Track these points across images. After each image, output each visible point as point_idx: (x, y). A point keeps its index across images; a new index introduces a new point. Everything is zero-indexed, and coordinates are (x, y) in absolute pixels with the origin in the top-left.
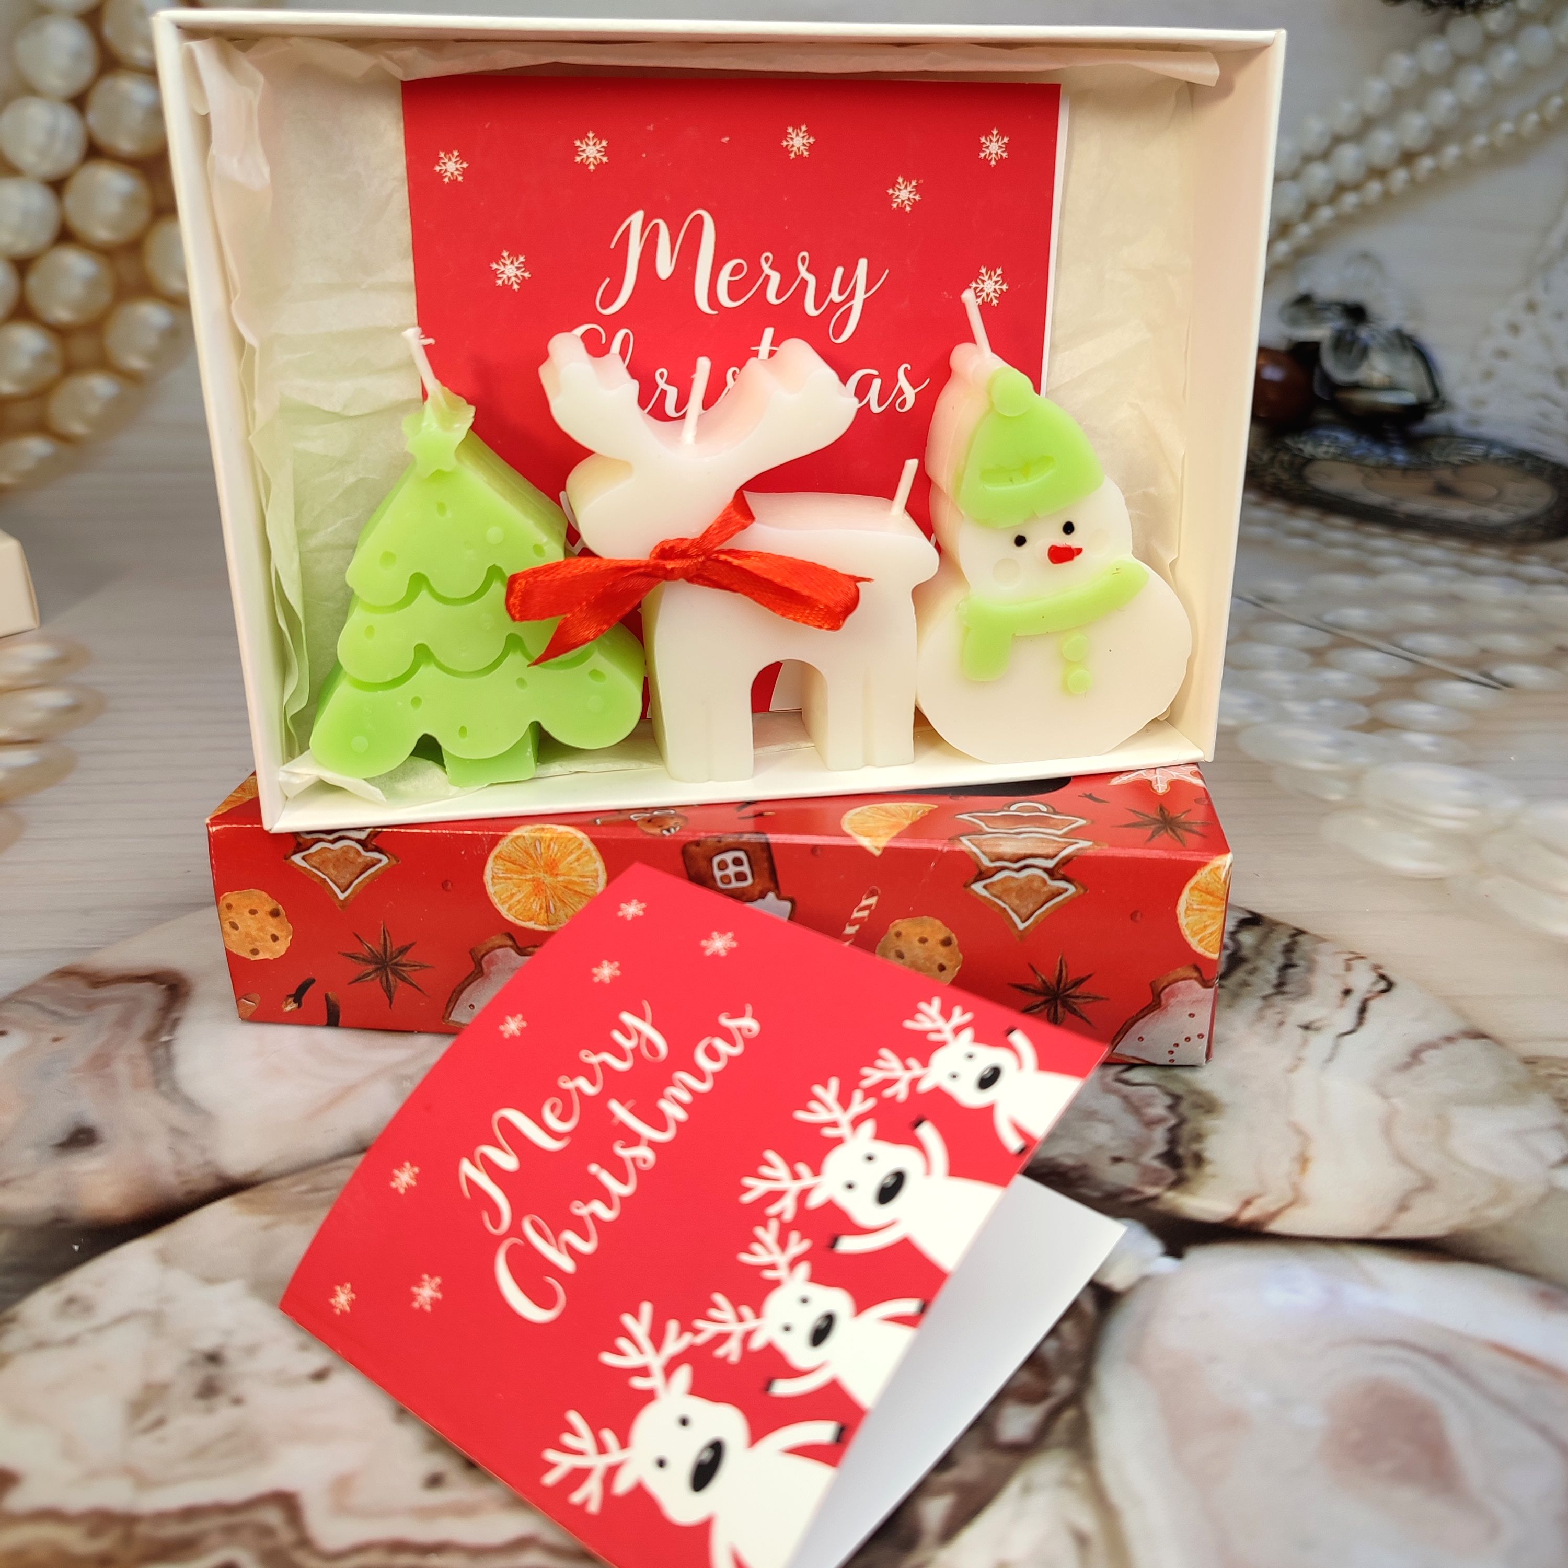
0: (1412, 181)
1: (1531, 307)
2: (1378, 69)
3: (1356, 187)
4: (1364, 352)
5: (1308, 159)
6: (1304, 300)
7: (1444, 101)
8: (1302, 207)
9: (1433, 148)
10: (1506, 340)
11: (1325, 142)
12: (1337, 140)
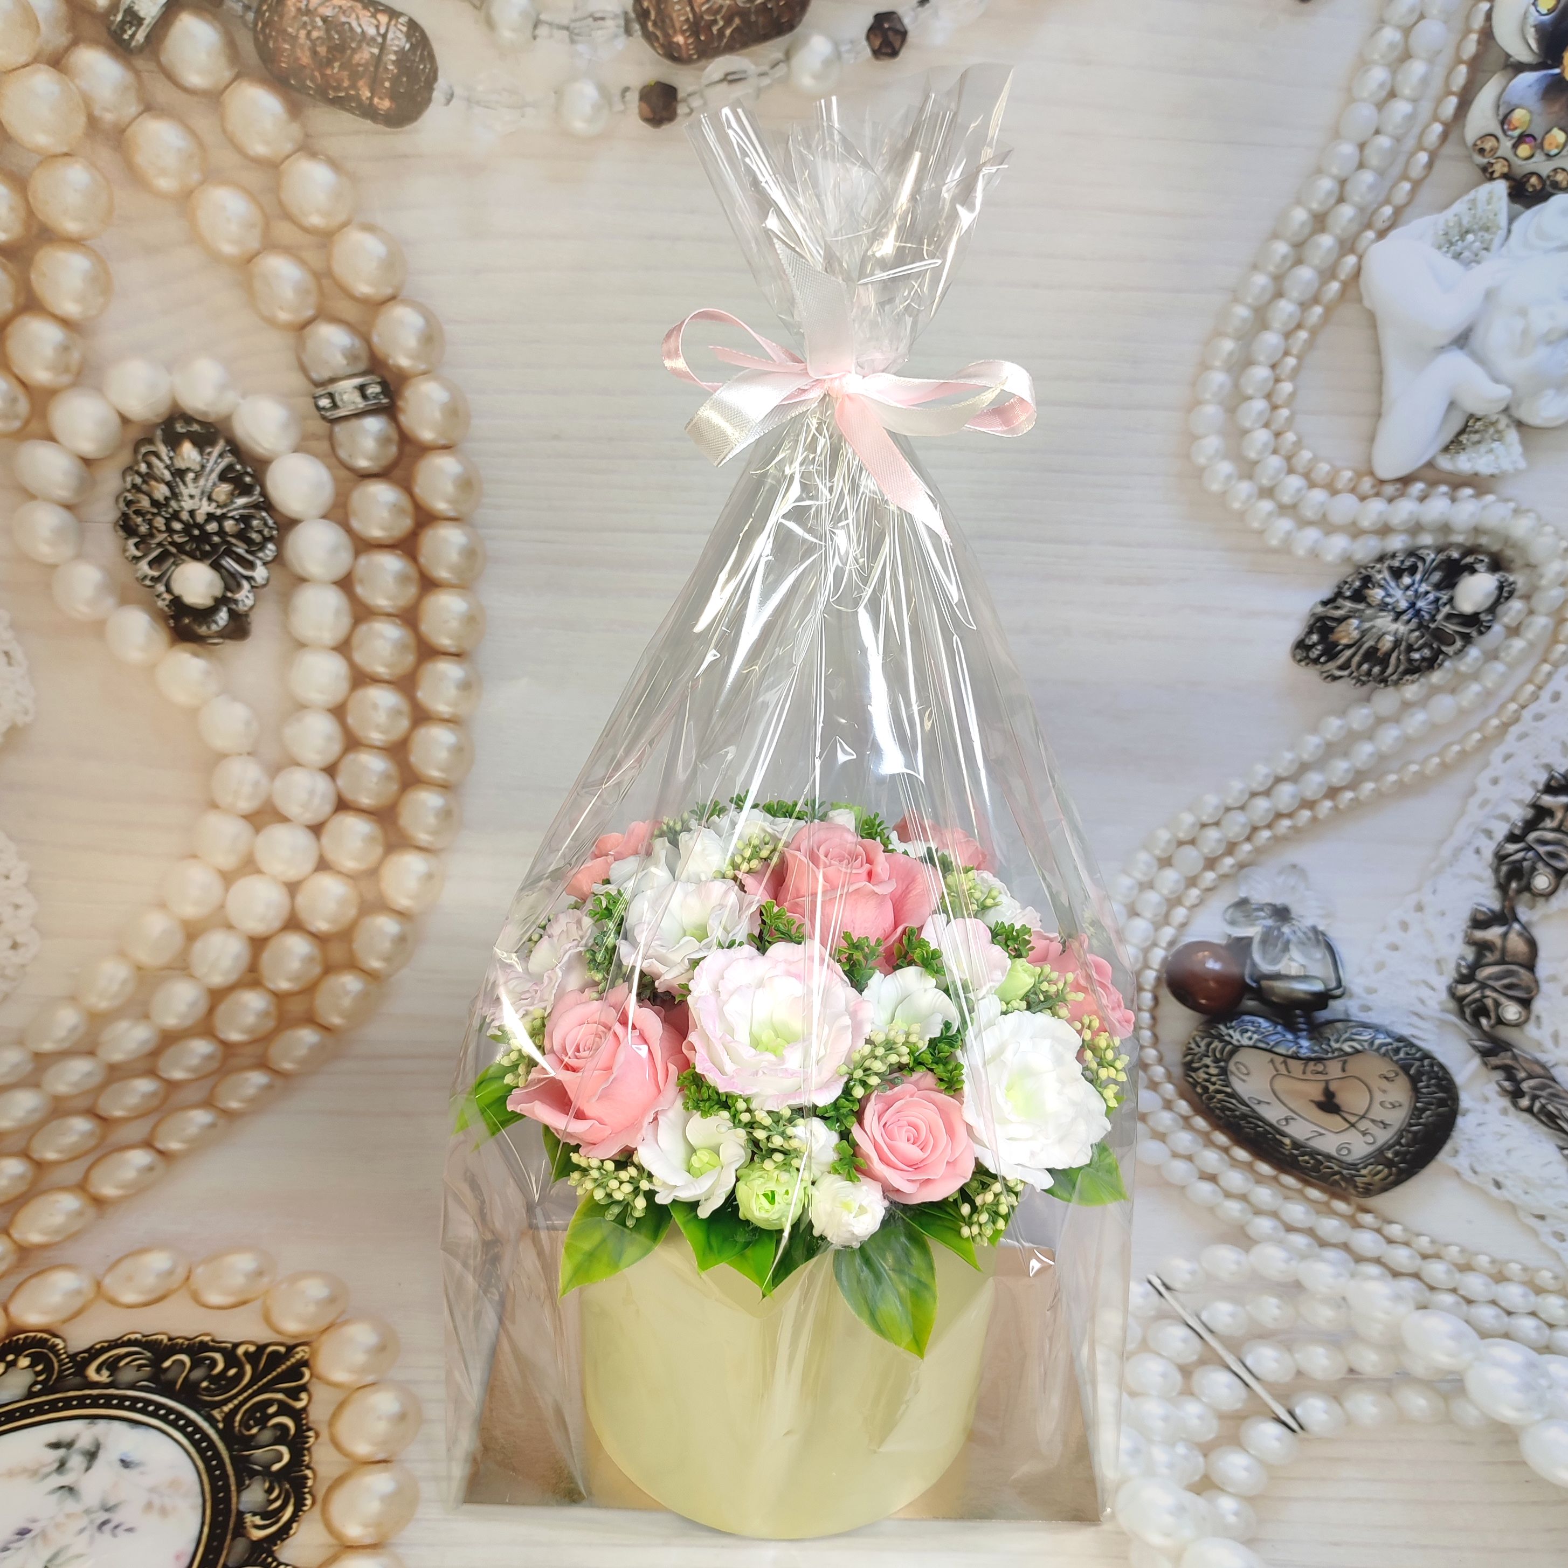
0: (1336, 808)
1: (1419, 908)
2: (1314, 730)
3: (1290, 815)
4: (1286, 948)
5: (1254, 795)
6: (1243, 903)
7: (1365, 750)
8: (1248, 831)
9: (1353, 785)
10: (1397, 936)
11: (1270, 782)
12: (1279, 780)
